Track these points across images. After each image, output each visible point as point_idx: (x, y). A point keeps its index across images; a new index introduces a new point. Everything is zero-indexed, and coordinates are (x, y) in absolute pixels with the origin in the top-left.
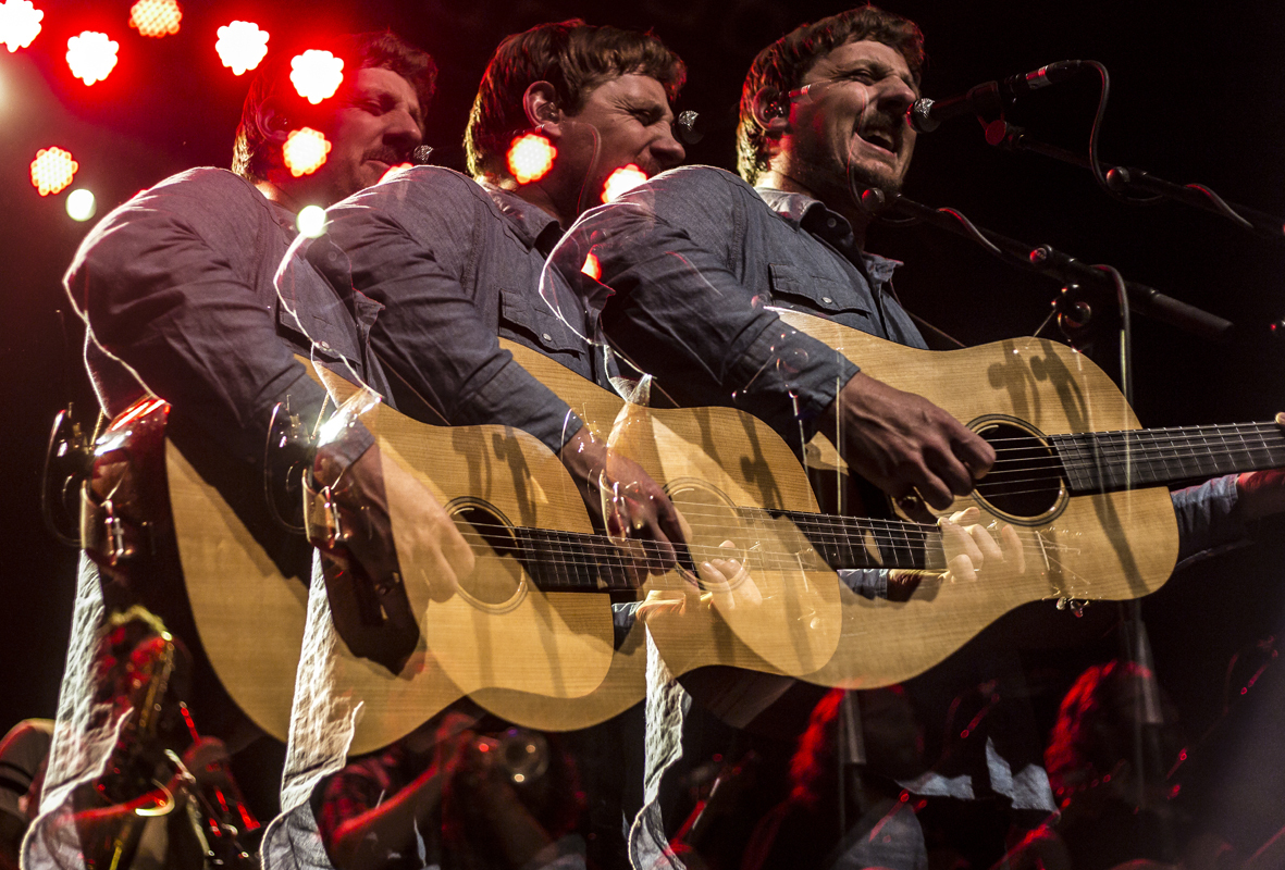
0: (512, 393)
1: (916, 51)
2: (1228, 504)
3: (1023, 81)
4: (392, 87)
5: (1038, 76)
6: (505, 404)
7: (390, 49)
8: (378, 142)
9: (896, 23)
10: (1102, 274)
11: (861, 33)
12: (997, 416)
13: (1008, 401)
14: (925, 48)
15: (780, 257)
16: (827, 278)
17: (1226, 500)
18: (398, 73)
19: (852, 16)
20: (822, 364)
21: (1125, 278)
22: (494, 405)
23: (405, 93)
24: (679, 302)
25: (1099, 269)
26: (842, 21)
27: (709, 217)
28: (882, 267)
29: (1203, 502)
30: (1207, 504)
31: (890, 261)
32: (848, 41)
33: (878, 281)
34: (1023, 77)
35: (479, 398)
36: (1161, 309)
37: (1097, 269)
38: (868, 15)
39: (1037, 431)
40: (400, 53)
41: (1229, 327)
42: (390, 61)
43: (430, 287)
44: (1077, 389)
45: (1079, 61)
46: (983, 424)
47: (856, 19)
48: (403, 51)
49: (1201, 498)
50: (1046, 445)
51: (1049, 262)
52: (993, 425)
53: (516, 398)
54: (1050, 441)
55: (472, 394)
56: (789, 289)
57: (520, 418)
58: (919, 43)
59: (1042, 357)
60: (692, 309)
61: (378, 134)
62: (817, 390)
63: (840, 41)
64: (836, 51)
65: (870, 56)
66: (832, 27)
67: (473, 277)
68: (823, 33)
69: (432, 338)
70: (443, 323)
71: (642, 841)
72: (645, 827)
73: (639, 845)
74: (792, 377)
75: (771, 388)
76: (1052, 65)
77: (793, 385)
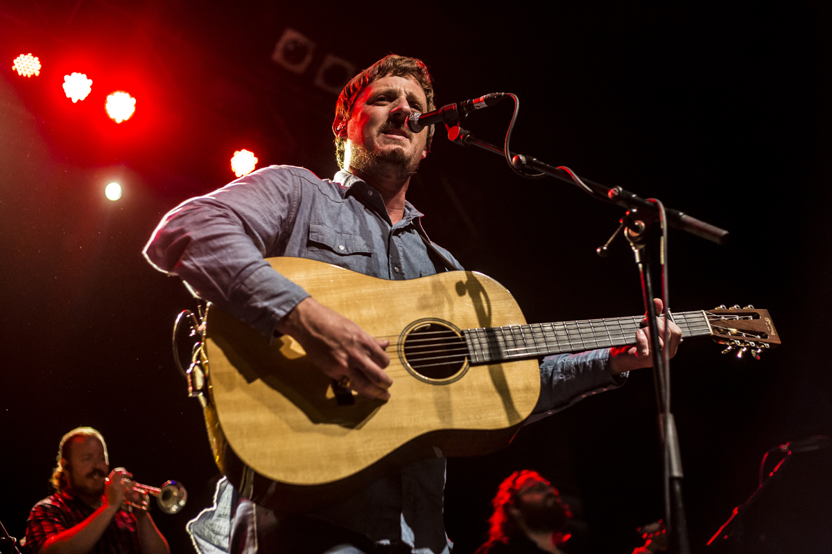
0: (262, 282)
2: (603, 364)
3: (471, 104)
6: (257, 288)
10: (652, 204)
12: (430, 319)
15: (318, 220)
17: (602, 361)
20: (285, 292)
21: (665, 206)
22: (251, 290)
24: (209, 253)
25: (650, 201)
29: (589, 362)
30: (591, 363)
32: (377, 76)
35: (243, 287)
36: (686, 224)
37: (648, 201)
39: (455, 327)
41: (726, 235)
43: (217, 229)
49: (589, 359)
50: (460, 336)
51: (618, 197)
53: (265, 284)
54: (462, 333)
55: (239, 285)
56: (318, 240)
57: (266, 296)
62: (279, 308)
63: (372, 79)
69: (215, 256)
70: (222, 247)
77: (266, 304)
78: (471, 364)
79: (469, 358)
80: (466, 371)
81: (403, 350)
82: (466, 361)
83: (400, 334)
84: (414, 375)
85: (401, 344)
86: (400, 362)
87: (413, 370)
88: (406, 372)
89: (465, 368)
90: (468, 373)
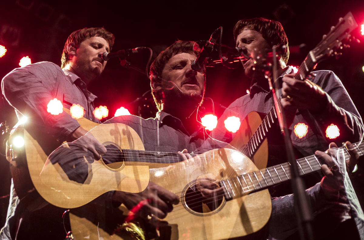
1: (112, 42)
3: (131, 51)
4: (102, 42)
5: (135, 50)
7: (103, 32)
8: (97, 56)
9: (109, 34)
11: (100, 34)
12: (110, 142)
13: (114, 139)
14: (114, 41)
16: (77, 100)
18: (104, 38)
19: (98, 29)
20: (72, 122)
23: (106, 44)
24: (38, 100)
26: (95, 30)
27: (50, 79)
28: (92, 97)
31: (94, 96)
32: (95, 36)
33: (90, 101)
34: (131, 50)
38: (102, 30)
39: (120, 148)
40: (105, 33)
42: (102, 35)
44: (132, 138)
45: (145, 47)
46: (107, 144)
47: (99, 30)
48: (106, 33)
50: (121, 152)
52: (109, 144)
54: (122, 150)
56: (68, 101)
58: (113, 40)
59: (125, 129)
60: (41, 102)
61: (97, 54)
62: (69, 128)
63: (93, 35)
64: (92, 38)
65: (100, 41)
66: (92, 31)
67: (57, 90)
68: (90, 32)
71: (3, 236)
72: (4, 233)
73: (2, 236)
74: (63, 124)
75: (58, 126)
76: (139, 47)
77: (63, 126)
78: (227, 200)
79: (225, 196)
80: (224, 205)
81: (184, 200)
82: (224, 198)
83: (182, 191)
84: (192, 213)
85: (183, 197)
86: (183, 207)
87: (192, 210)
88: (187, 212)
89: (224, 203)
90: (226, 206)
